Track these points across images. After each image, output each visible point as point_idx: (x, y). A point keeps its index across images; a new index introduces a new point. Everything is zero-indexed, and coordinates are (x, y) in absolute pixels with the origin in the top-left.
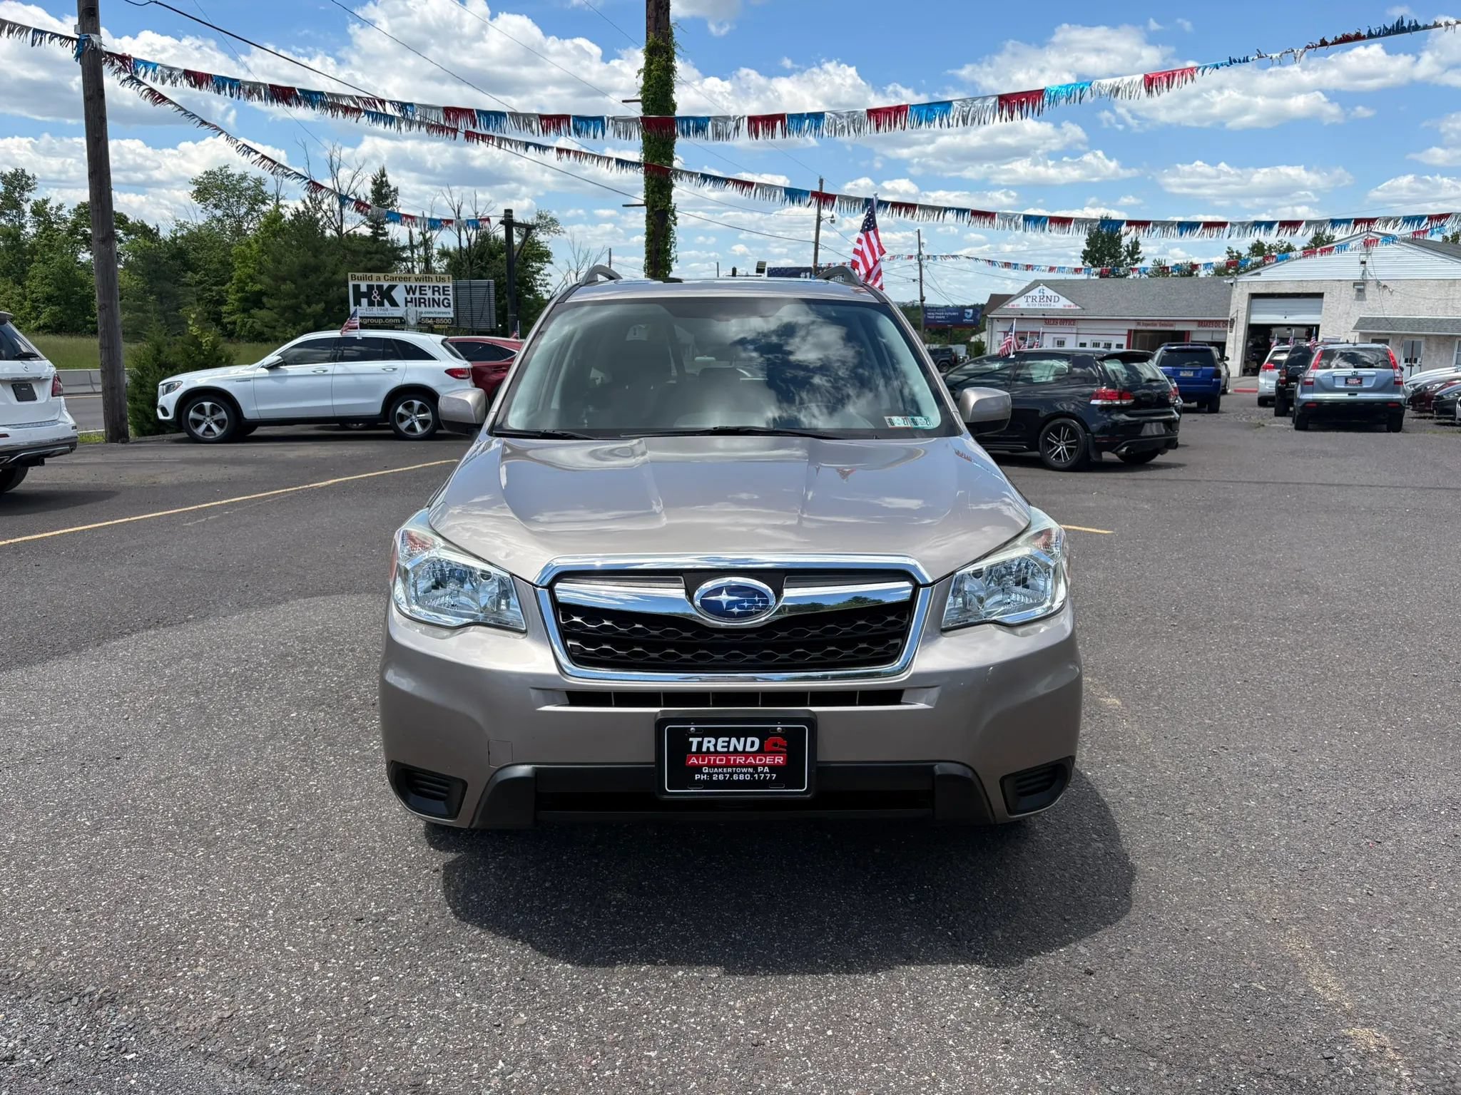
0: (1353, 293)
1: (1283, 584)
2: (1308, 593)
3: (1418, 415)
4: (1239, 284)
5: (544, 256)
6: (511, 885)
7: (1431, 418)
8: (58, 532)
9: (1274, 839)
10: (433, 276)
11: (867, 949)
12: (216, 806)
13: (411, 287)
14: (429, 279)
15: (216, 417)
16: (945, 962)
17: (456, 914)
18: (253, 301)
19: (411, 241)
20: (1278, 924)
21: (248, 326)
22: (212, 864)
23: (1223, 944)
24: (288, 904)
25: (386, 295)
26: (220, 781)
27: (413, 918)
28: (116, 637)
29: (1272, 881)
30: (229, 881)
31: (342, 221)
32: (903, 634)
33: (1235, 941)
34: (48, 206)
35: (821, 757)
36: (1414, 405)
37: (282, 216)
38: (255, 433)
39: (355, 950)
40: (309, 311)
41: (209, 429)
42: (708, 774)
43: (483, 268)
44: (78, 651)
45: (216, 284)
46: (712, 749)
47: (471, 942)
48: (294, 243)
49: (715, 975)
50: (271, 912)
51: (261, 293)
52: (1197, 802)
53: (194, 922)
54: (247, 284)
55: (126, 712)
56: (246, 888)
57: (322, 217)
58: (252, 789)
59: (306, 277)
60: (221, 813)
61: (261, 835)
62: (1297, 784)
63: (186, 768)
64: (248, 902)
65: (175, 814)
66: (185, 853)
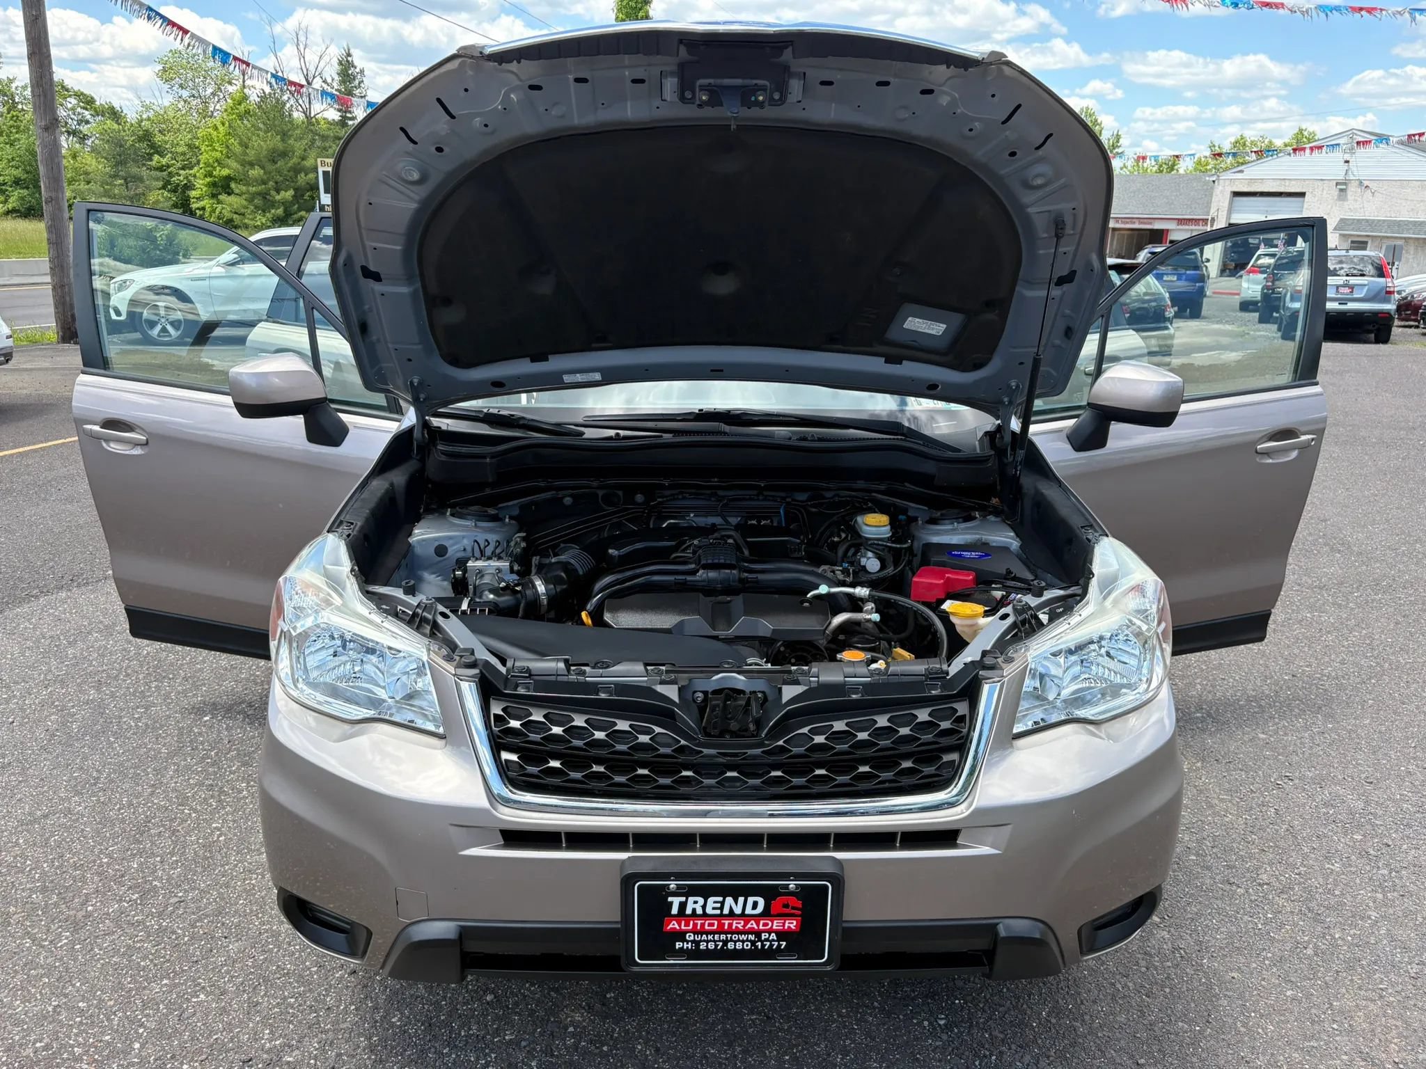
0: (1335, 192)
1: (1310, 539)
2: (1339, 551)
4: (1221, 182)
6: (444, 998)
7: (1417, 327)
12: (94, 861)
15: (171, 318)
18: (222, 187)
21: (217, 212)
22: (75, 960)
24: (160, 1032)
26: (105, 821)
27: (316, 1058)
28: (22, 601)
29: (1381, 997)
30: (92, 989)
31: (310, 102)
32: (962, 747)
34: (14, 85)
35: (848, 916)
36: (1400, 315)
37: (245, 98)
38: (213, 335)
40: (278, 197)
41: (164, 330)
42: (693, 942)
45: (183, 168)
46: (699, 911)
48: (261, 126)
50: (137, 1046)
51: (228, 179)
52: (1271, 864)
54: (215, 168)
55: (12, 711)
56: (112, 1003)
57: (289, 98)
58: (142, 835)
59: (274, 162)
60: (99, 874)
61: (142, 911)
62: (1382, 836)
63: (69, 799)
64: (112, 1029)
65: (44, 873)
66: (46, 940)
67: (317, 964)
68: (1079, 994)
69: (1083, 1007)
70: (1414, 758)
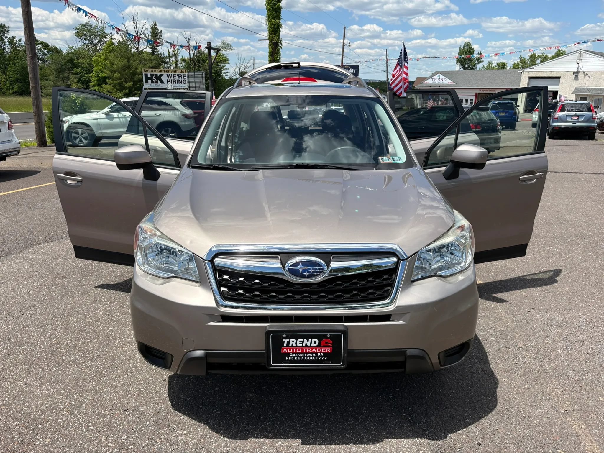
0: (573, 76)
2: (563, 224)
3: (601, 132)
4: (524, 73)
5: (226, 61)
8: (11, 192)
9: (561, 363)
10: (179, 70)
11: (370, 427)
12: (65, 342)
13: (169, 75)
14: (177, 72)
15: (83, 135)
16: (408, 437)
17: (173, 406)
18: (102, 81)
19: (169, 55)
20: (567, 414)
22: (59, 376)
23: (542, 425)
24: (93, 400)
25: (159, 78)
26: (67, 327)
27: (152, 409)
28: (29, 247)
29: (562, 388)
30: (66, 386)
31: (139, 45)
32: (392, 285)
33: (548, 424)
34: (15, 39)
35: (350, 347)
36: (599, 128)
37: (113, 43)
38: (101, 142)
39: (123, 429)
40: (126, 85)
41: (81, 140)
42: (292, 357)
43: (199, 66)
44: (12, 254)
45: (86, 73)
46: (294, 345)
47: (179, 423)
48: (119, 55)
49: (296, 444)
50: (84, 405)
51: (105, 78)
52: (523, 340)
53: (47, 411)
54: (99, 73)
55: (29, 288)
56: (74, 391)
57: (130, 44)
58: (82, 332)
59: (125, 71)
60: (66, 346)
61: (84, 359)
62: (569, 330)
63: (53, 319)
64: (74, 399)
65: (45, 346)
66: (47, 369)
67: (151, 377)
68: (444, 386)
69: (445, 391)
70: (585, 302)
